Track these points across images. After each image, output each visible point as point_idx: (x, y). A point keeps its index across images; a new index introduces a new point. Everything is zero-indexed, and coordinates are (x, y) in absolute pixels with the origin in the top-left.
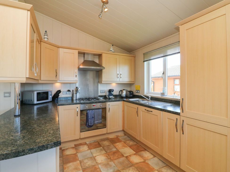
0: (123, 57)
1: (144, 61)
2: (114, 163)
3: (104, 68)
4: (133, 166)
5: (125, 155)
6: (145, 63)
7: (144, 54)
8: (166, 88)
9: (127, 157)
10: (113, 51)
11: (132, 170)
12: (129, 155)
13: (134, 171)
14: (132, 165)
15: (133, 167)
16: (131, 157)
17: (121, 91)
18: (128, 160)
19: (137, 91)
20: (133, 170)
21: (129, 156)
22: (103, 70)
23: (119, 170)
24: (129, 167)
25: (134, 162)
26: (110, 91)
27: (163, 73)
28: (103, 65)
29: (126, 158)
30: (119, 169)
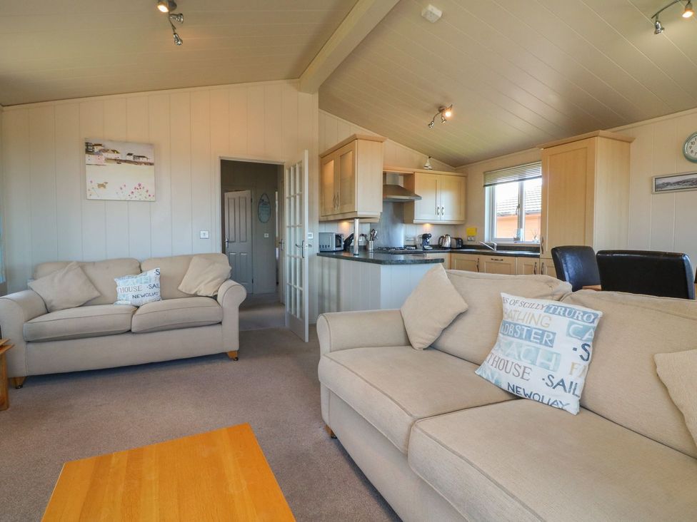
0: (446, 177)
1: (485, 186)
3: (419, 197)
6: (487, 188)
7: (484, 173)
8: (522, 230)
10: (430, 167)
17: (443, 237)
19: (469, 239)
22: (417, 202)
26: (425, 237)
27: (519, 207)
28: (417, 192)
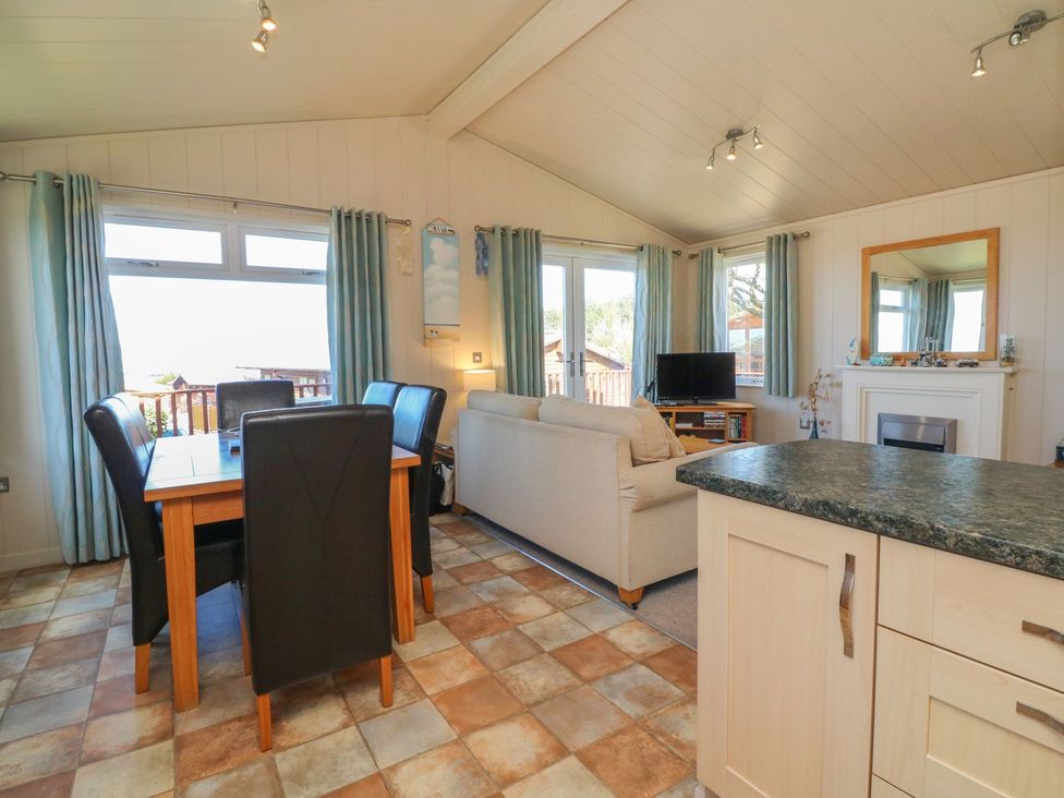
2: (621, 710)
4: (528, 705)
5: (572, 762)
9: (561, 752)
11: (532, 688)
12: (546, 765)
13: (525, 687)
14: (533, 710)
15: (531, 700)
16: (538, 755)
18: (550, 733)
20: (529, 688)
21: (549, 758)
23: (590, 685)
24: (546, 700)
25: (521, 724)
29: (567, 743)
30: (587, 687)
